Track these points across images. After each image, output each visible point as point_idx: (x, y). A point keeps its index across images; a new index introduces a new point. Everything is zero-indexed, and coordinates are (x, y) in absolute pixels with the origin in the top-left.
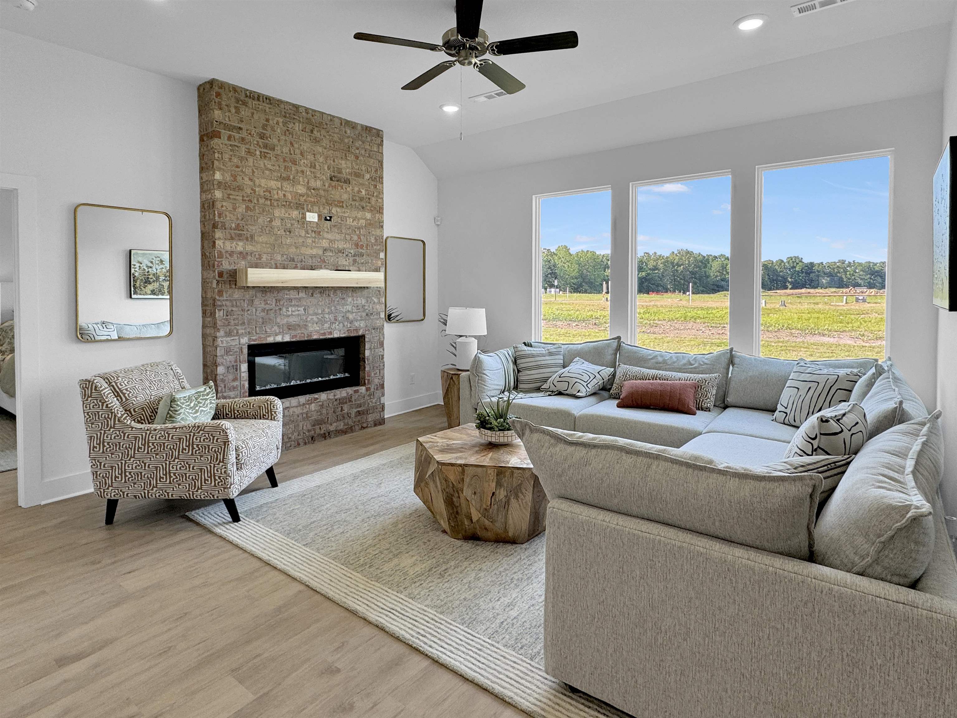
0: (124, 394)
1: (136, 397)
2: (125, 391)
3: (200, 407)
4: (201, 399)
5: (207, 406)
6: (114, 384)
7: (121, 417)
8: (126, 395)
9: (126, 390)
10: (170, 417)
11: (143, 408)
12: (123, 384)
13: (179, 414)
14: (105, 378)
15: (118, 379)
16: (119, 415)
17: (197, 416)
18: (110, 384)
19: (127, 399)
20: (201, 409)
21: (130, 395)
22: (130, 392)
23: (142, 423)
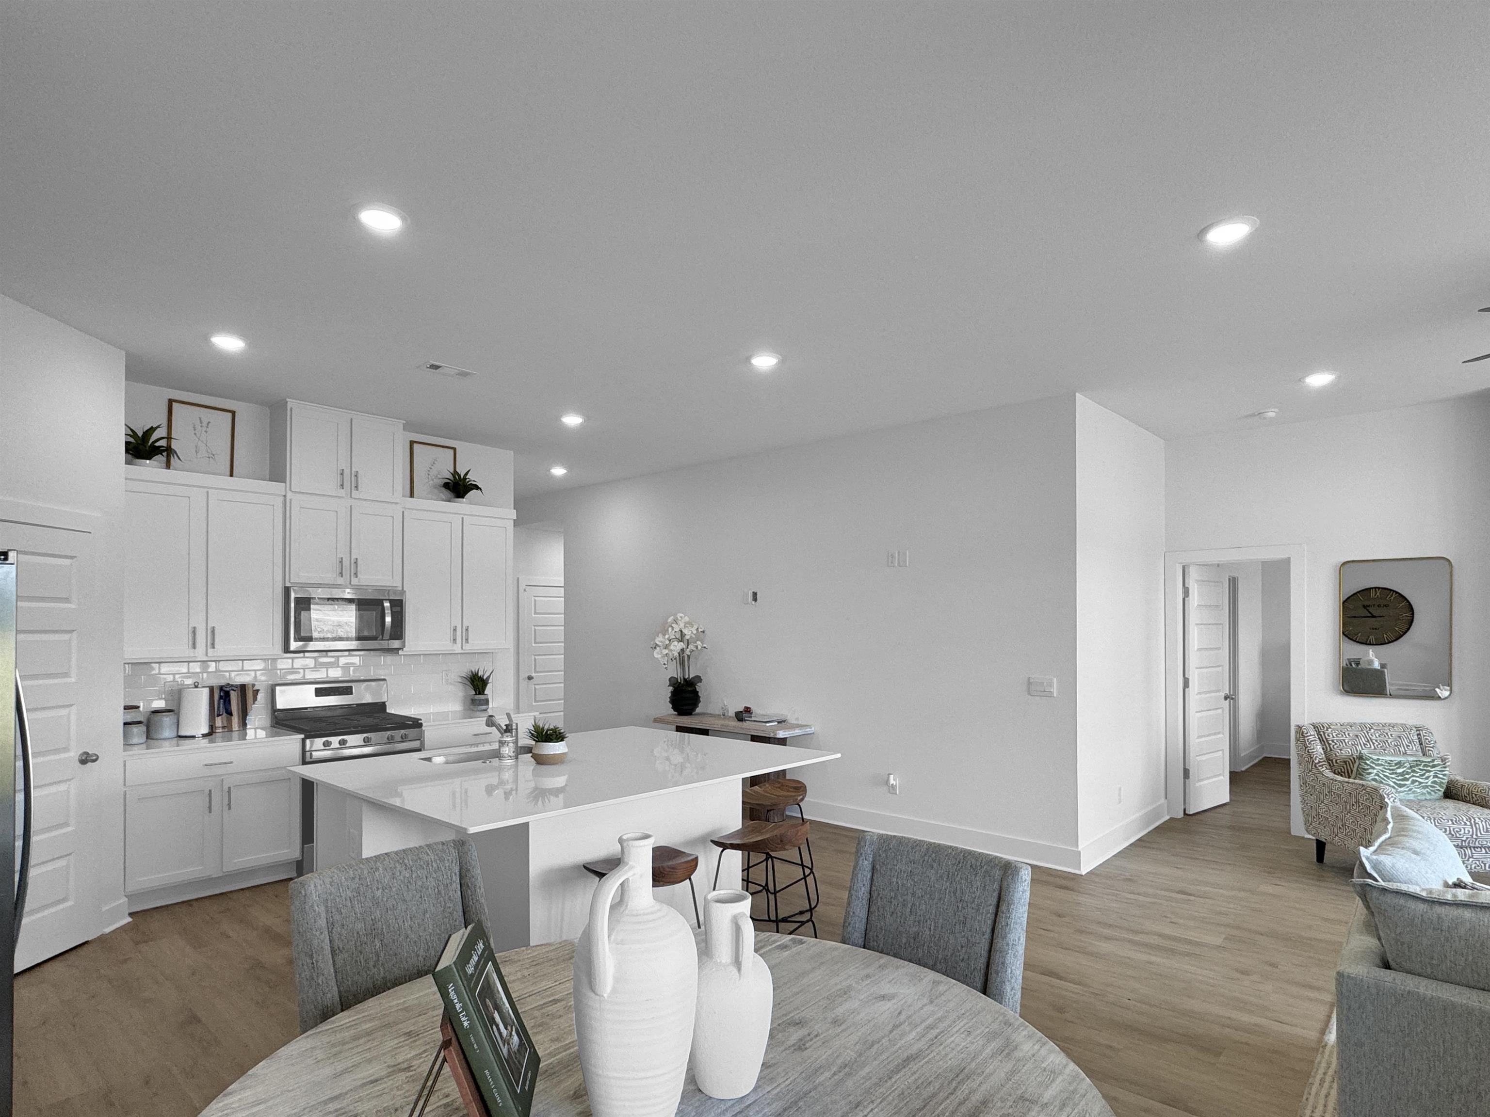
0: (1329, 744)
1: (1341, 750)
2: (1330, 742)
3: (1413, 776)
4: (1420, 769)
5: (1428, 778)
6: (1322, 733)
7: (1318, 763)
8: (1331, 746)
9: (1333, 741)
10: (1360, 775)
11: (1345, 762)
12: (1332, 735)
13: (1370, 774)
14: (1315, 727)
15: (1327, 730)
16: (1317, 761)
17: (1406, 785)
18: (1319, 733)
19: (1331, 750)
20: (1414, 778)
21: (1335, 747)
22: (1336, 744)
23: (1342, 776)
